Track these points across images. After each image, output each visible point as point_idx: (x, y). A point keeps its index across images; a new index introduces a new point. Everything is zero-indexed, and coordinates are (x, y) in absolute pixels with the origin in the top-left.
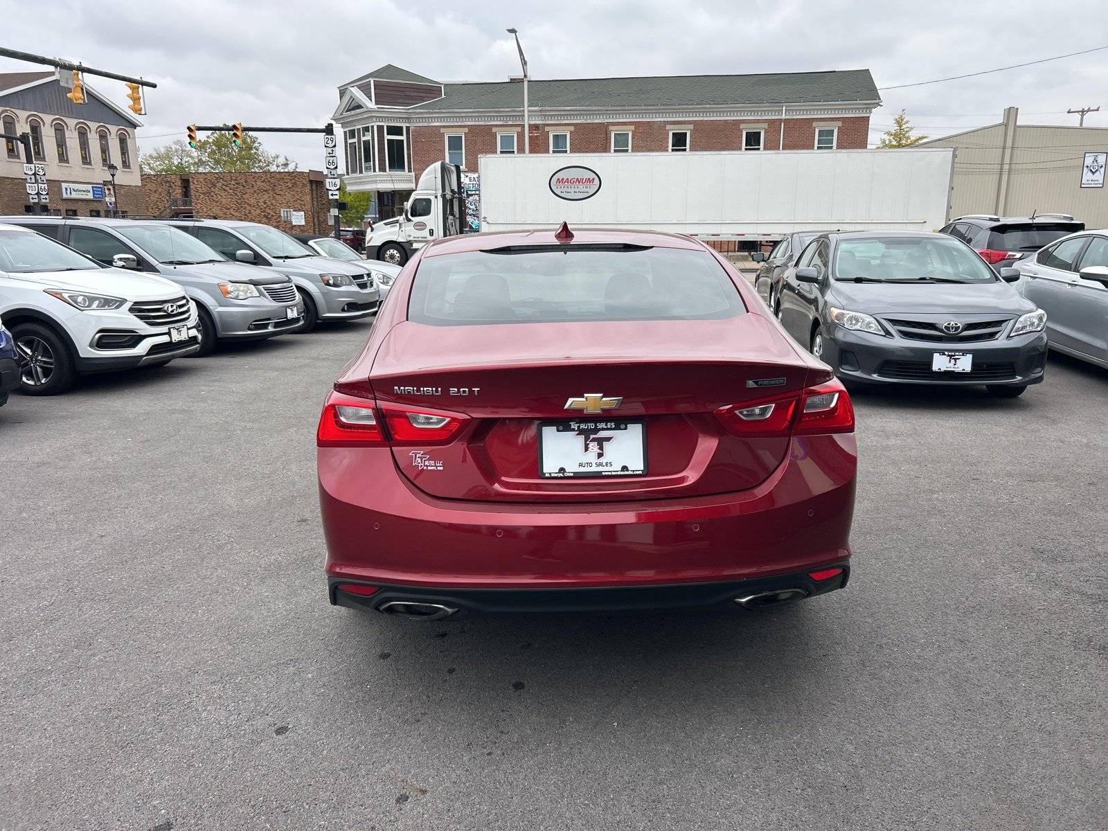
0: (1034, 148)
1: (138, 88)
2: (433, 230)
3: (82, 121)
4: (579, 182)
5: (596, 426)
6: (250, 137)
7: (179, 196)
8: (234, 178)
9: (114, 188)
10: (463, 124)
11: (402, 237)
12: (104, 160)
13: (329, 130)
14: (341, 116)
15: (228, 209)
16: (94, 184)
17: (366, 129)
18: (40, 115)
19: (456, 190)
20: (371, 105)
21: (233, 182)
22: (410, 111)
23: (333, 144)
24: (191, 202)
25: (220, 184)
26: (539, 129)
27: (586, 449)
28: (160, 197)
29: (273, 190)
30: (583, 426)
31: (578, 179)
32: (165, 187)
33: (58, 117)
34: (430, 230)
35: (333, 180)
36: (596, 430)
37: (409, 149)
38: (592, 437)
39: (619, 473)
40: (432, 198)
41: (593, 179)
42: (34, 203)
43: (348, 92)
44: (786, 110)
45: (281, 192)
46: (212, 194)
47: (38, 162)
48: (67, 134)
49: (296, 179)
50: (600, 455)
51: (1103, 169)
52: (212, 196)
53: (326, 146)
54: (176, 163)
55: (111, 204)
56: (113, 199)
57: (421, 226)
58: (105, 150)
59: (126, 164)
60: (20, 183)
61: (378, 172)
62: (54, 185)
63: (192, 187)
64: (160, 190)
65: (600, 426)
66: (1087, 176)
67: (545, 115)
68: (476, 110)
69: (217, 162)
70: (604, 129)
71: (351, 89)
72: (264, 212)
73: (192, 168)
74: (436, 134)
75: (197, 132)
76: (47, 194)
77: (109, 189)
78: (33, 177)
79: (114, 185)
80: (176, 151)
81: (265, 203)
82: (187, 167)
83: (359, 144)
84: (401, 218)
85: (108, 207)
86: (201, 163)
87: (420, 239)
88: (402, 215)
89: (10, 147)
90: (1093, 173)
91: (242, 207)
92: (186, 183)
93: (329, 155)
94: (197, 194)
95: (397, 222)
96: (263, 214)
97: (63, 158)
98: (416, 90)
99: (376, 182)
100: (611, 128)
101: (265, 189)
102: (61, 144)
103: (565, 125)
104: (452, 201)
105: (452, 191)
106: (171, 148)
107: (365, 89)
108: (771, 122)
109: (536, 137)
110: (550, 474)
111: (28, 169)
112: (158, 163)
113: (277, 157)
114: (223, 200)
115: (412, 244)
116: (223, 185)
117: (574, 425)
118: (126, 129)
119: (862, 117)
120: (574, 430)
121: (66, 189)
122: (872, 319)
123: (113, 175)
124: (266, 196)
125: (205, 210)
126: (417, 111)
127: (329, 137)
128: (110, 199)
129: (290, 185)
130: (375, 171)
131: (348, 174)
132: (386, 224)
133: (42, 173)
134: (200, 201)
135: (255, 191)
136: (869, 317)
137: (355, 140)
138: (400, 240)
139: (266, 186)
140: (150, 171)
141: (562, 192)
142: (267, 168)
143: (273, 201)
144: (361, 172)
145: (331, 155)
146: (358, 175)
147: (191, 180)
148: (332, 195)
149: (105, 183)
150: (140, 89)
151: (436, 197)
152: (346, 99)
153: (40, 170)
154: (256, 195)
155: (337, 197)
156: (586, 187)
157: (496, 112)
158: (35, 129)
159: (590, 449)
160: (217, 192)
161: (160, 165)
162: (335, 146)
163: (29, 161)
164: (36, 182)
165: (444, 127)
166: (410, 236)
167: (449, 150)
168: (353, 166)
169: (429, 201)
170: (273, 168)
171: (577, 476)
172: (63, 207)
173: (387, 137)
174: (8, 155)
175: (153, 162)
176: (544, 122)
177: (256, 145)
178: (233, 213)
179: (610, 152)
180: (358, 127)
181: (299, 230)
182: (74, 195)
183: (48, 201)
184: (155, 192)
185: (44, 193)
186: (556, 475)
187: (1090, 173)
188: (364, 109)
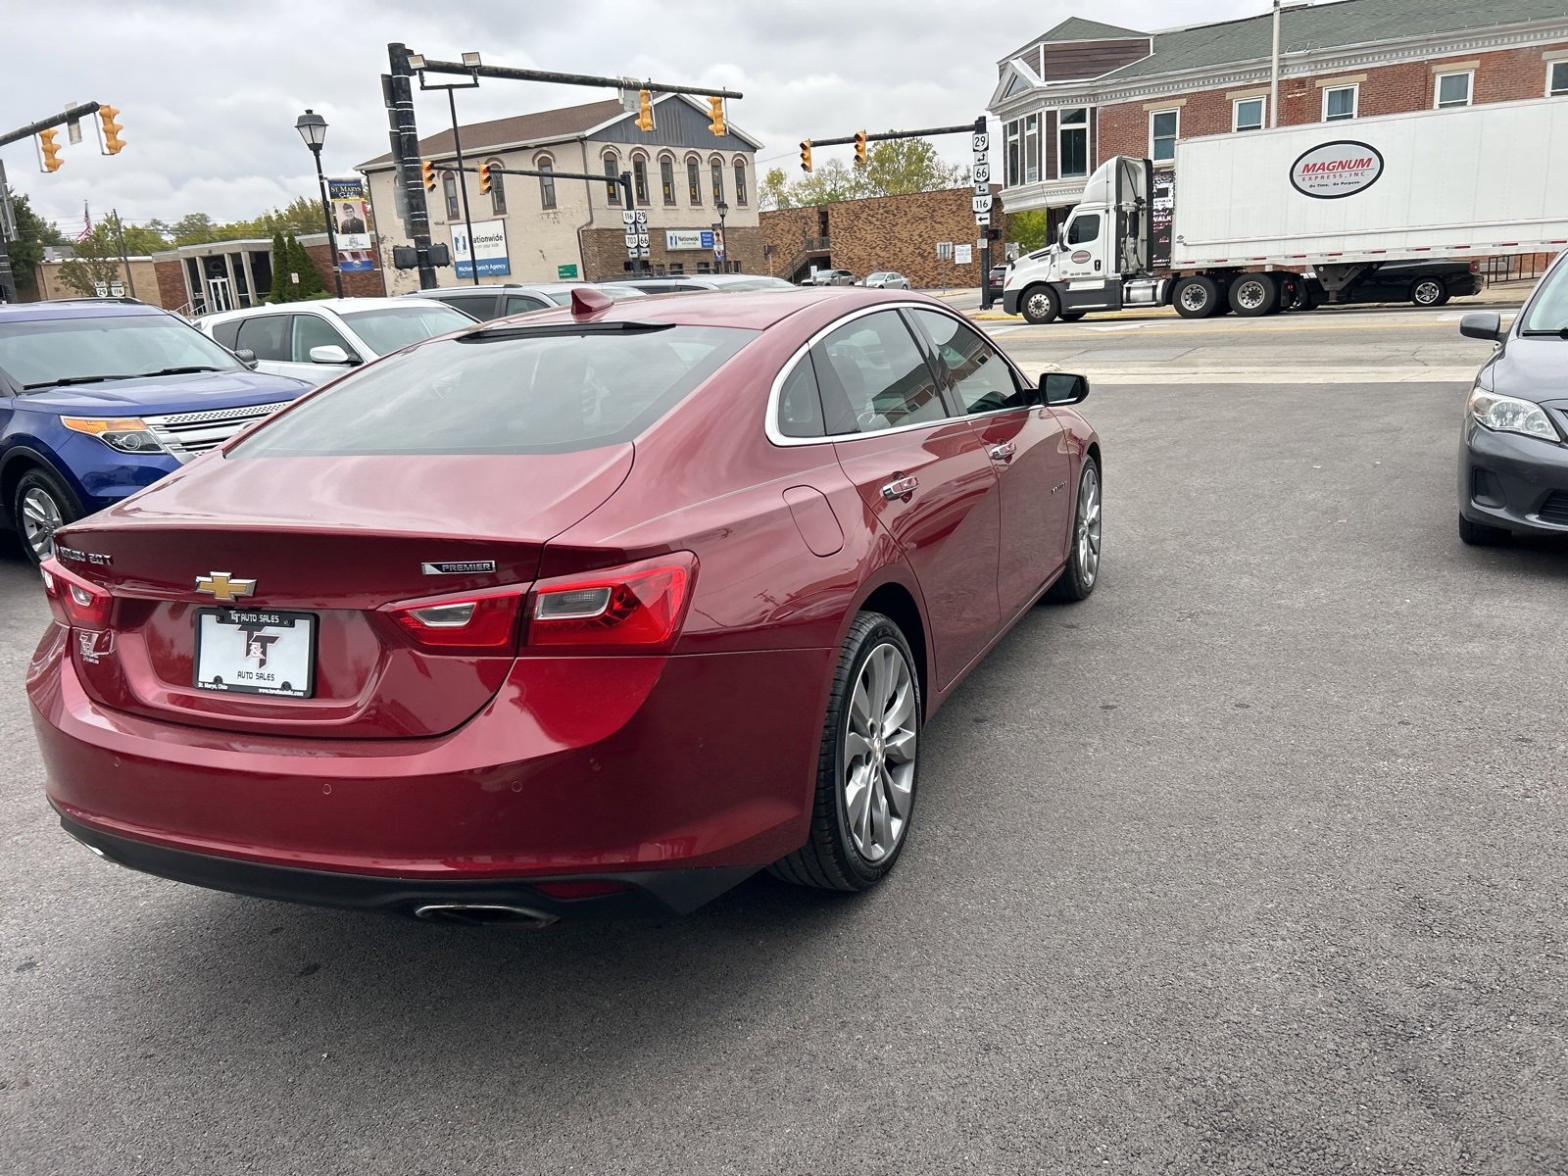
1: (720, 102)
2: (1100, 261)
3: (692, 149)
4: (1343, 168)
5: (258, 619)
6: (923, 145)
7: (816, 235)
8: (882, 205)
9: (723, 232)
10: (1179, 93)
11: (1055, 275)
12: (717, 197)
13: (980, 126)
14: (1000, 104)
15: (874, 248)
16: (703, 229)
17: (1032, 119)
18: (645, 147)
19: (1144, 197)
20: (1039, 82)
21: (881, 211)
22: (1097, 84)
23: (985, 146)
24: (829, 242)
25: (864, 215)
26: (1304, 86)
27: (248, 652)
28: (794, 238)
29: (932, 217)
30: (244, 618)
31: (1341, 162)
32: (800, 224)
33: (665, 147)
34: (1096, 262)
35: (983, 198)
36: (260, 626)
37: (1093, 141)
38: (256, 634)
39: (278, 692)
40: (1102, 213)
41: (1370, 160)
42: (633, 259)
43: (1009, 67)
45: (942, 220)
46: (855, 228)
47: (642, 207)
48: (675, 168)
49: (963, 198)
50: (262, 663)
52: (855, 232)
53: (974, 150)
54: (828, 189)
55: (719, 253)
56: (722, 248)
57: (1081, 257)
58: (717, 184)
59: (742, 200)
60: (618, 234)
61: (1044, 181)
62: (658, 234)
63: (830, 222)
64: (794, 229)
65: (264, 618)
67: (1316, 62)
68: (1200, 68)
69: (879, 183)
70: (1424, 72)
71: (1013, 62)
72: (919, 248)
73: (848, 195)
74: (1136, 112)
75: (812, 149)
76: (648, 246)
77: (718, 235)
78: (633, 226)
79: (723, 229)
80: (830, 174)
81: (920, 236)
82: (842, 195)
83: (1022, 141)
84: (1054, 248)
85: (716, 257)
86: (858, 186)
87: (1080, 276)
88: (1056, 243)
89: (612, 191)
91: (890, 244)
92: (824, 217)
93: (978, 163)
94: (837, 231)
95: (1048, 253)
96: (917, 251)
97: (669, 199)
98: (1108, 51)
99: (1043, 195)
100: (1435, 68)
101: (921, 216)
102: (668, 182)
103: (1351, 73)
104: (1135, 216)
105: (1138, 200)
106: (823, 170)
107: (1031, 59)
109: (1300, 98)
110: (204, 683)
111: (628, 217)
112: (807, 192)
113: (956, 168)
114: (868, 236)
115: (1068, 285)
116: (869, 215)
117: (235, 616)
118: (744, 153)
120: (233, 622)
121: (671, 238)
122: (1538, 410)
123: (723, 216)
124: (922, 227)
125: (845, 252)
126: (1108, 82)
127: (980, 136)
128: (718, 247)
129: (954, 208)
130: (1040, 180)
131: (1006, 187)
132: (1032, 258)
133: (642, 221)
134: (839, 240)
135: (908, 221)
136: (1536, 406)
137: (1017, 137)
138: (1051, 279)
139: (922, 212)
140: (796, 203)
141: (1311, 186)
142: (942, 186)
143: (932, 232)
144: (1023, 183)
145: (982, 162)
146: (1018, 187)
147: (830, 212)
148: (980, 219)
149: (714, 227)
150: (723, 103)
151: (1107, 211)
152: (1007, 76)
153: (641, 217)
154: (909, 225)
155: (987, 222)
156: (1356, 174)
157: (1231, 67)
158: (639, 167)
159: (252, 652)
160: (860, 226)
161: (810, 194)
162: (987, 149)
163: (630, 207)
164: (637, 232)
165: (1149, 101)
166: (1065, 272)
167: (1155, 136)
168: (1014, 175)
169: (1097, 217)
170: (950, 185)
171: (233, 689)
172: (667, 261)
173: (1061, 127)
174: (609, 201)
175: (801, 192)
176: (1314, 74)
177: (930, 154)
178: (879, 253)
179: (1431, 108)
180: (1021, 117)
181: (963, 271)
182: (681, 246)
183: (648, 254)
184: (788, 232)
185: (645, 245)
186: (209, 686)
188: (1030, 90)
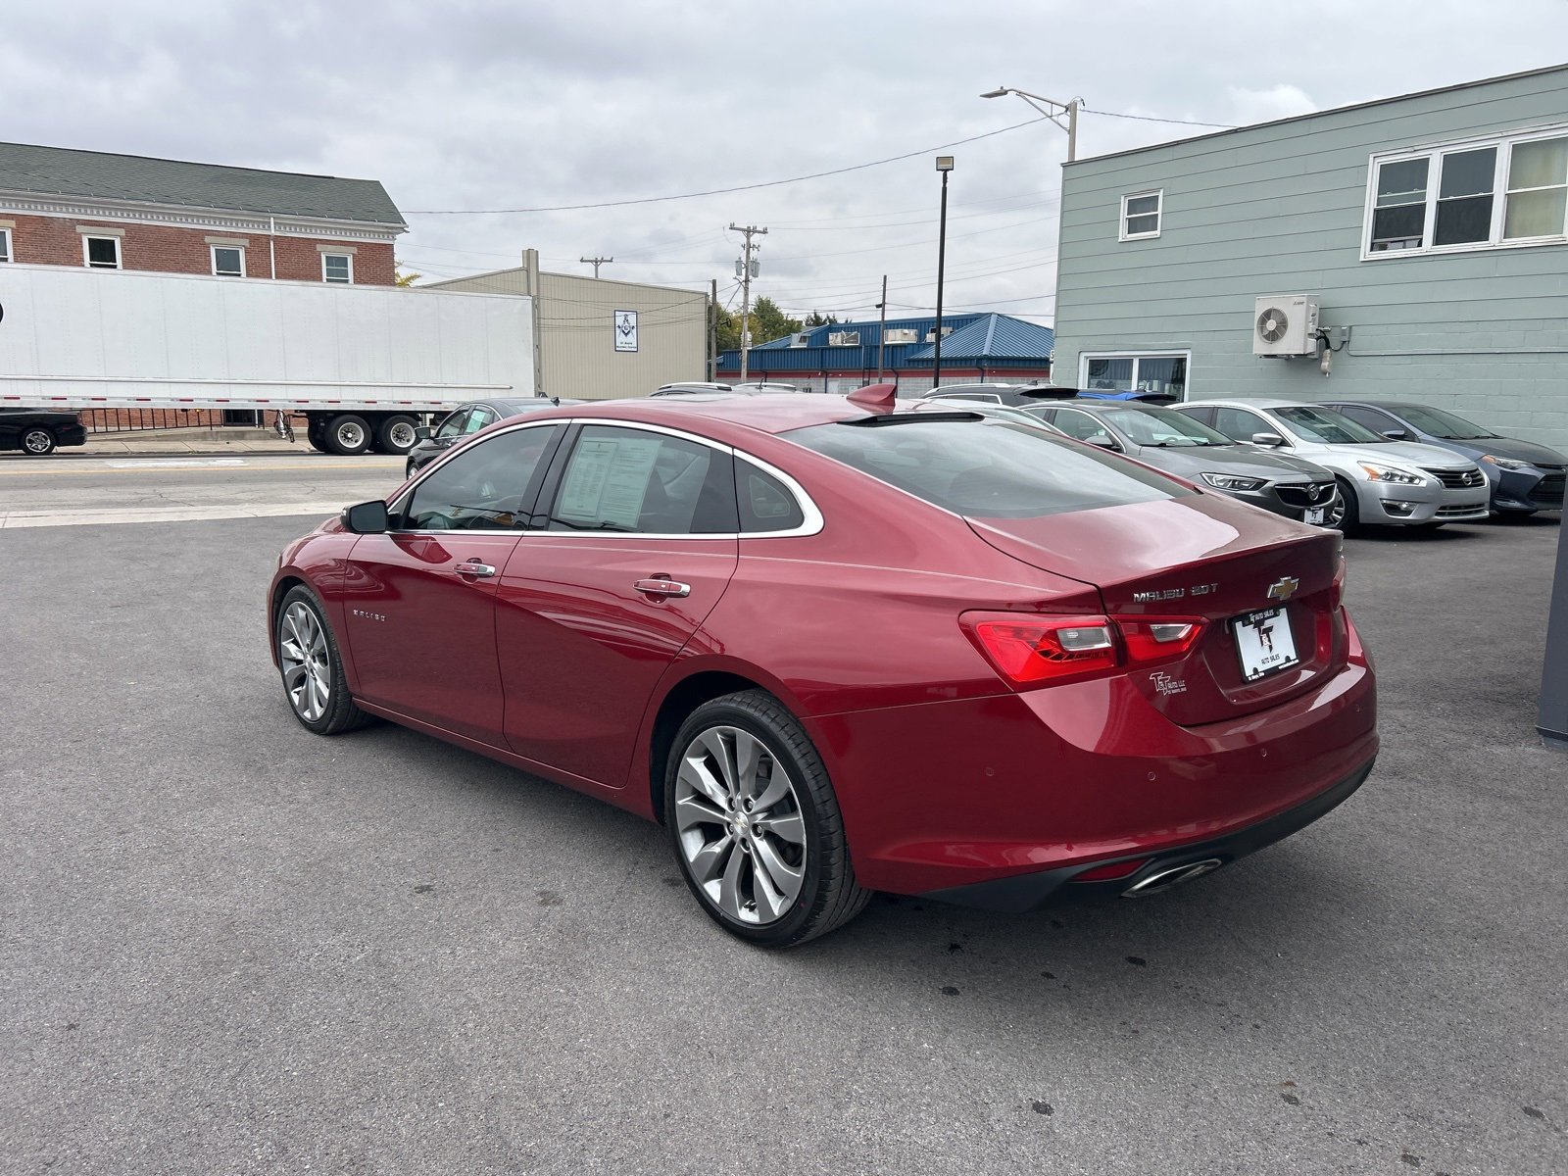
0: (580, 302)
5: (1260, 617)
27: (1262, 643)
30: (1254, 618)
36: (1265, 620)
38: (1263, 628)
39: (1285, 666)
44: (275, 223)
50: (1271, 647)
51: (634, 331)
65: (1263, 614)
66: (621, 338)
90: (626, 334)
108: (254, 238)
110: (1251, 677)
117: (1249, 619)
119: (383, 245)
120: (1251, 623)
159: (1264, 643)
171: (1266, 674)
186: (1254, 678)
187: (622, 334)
